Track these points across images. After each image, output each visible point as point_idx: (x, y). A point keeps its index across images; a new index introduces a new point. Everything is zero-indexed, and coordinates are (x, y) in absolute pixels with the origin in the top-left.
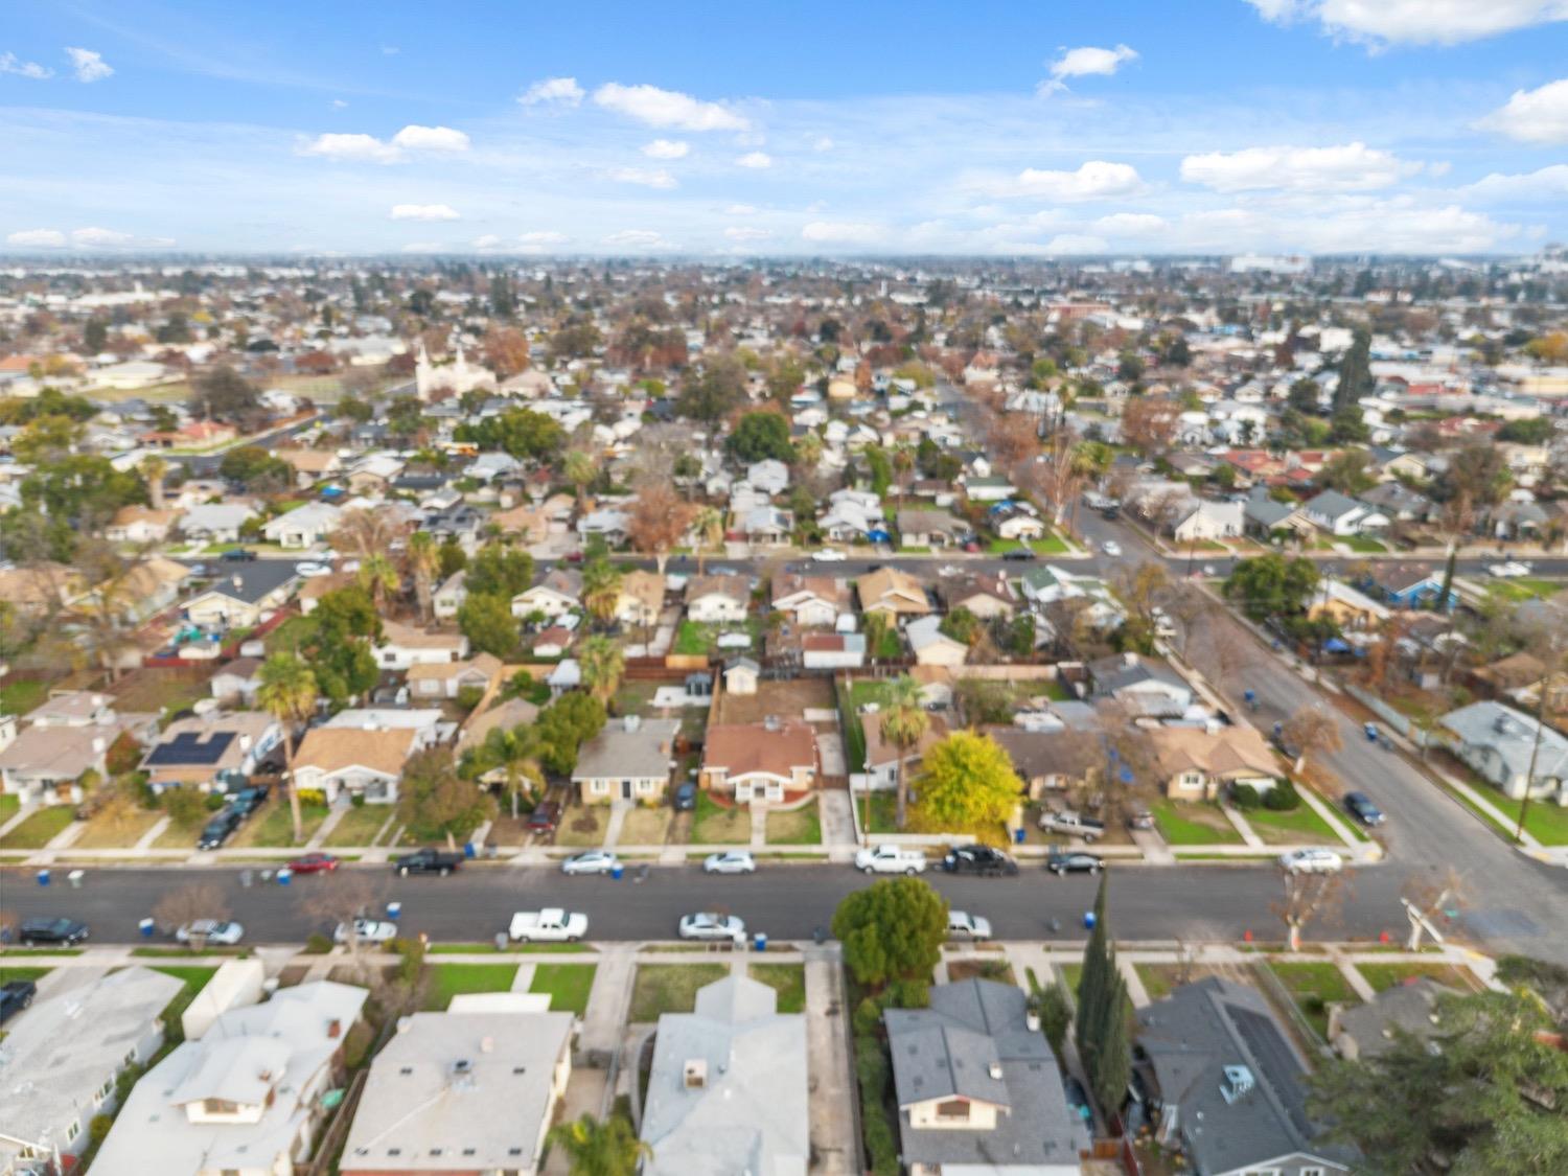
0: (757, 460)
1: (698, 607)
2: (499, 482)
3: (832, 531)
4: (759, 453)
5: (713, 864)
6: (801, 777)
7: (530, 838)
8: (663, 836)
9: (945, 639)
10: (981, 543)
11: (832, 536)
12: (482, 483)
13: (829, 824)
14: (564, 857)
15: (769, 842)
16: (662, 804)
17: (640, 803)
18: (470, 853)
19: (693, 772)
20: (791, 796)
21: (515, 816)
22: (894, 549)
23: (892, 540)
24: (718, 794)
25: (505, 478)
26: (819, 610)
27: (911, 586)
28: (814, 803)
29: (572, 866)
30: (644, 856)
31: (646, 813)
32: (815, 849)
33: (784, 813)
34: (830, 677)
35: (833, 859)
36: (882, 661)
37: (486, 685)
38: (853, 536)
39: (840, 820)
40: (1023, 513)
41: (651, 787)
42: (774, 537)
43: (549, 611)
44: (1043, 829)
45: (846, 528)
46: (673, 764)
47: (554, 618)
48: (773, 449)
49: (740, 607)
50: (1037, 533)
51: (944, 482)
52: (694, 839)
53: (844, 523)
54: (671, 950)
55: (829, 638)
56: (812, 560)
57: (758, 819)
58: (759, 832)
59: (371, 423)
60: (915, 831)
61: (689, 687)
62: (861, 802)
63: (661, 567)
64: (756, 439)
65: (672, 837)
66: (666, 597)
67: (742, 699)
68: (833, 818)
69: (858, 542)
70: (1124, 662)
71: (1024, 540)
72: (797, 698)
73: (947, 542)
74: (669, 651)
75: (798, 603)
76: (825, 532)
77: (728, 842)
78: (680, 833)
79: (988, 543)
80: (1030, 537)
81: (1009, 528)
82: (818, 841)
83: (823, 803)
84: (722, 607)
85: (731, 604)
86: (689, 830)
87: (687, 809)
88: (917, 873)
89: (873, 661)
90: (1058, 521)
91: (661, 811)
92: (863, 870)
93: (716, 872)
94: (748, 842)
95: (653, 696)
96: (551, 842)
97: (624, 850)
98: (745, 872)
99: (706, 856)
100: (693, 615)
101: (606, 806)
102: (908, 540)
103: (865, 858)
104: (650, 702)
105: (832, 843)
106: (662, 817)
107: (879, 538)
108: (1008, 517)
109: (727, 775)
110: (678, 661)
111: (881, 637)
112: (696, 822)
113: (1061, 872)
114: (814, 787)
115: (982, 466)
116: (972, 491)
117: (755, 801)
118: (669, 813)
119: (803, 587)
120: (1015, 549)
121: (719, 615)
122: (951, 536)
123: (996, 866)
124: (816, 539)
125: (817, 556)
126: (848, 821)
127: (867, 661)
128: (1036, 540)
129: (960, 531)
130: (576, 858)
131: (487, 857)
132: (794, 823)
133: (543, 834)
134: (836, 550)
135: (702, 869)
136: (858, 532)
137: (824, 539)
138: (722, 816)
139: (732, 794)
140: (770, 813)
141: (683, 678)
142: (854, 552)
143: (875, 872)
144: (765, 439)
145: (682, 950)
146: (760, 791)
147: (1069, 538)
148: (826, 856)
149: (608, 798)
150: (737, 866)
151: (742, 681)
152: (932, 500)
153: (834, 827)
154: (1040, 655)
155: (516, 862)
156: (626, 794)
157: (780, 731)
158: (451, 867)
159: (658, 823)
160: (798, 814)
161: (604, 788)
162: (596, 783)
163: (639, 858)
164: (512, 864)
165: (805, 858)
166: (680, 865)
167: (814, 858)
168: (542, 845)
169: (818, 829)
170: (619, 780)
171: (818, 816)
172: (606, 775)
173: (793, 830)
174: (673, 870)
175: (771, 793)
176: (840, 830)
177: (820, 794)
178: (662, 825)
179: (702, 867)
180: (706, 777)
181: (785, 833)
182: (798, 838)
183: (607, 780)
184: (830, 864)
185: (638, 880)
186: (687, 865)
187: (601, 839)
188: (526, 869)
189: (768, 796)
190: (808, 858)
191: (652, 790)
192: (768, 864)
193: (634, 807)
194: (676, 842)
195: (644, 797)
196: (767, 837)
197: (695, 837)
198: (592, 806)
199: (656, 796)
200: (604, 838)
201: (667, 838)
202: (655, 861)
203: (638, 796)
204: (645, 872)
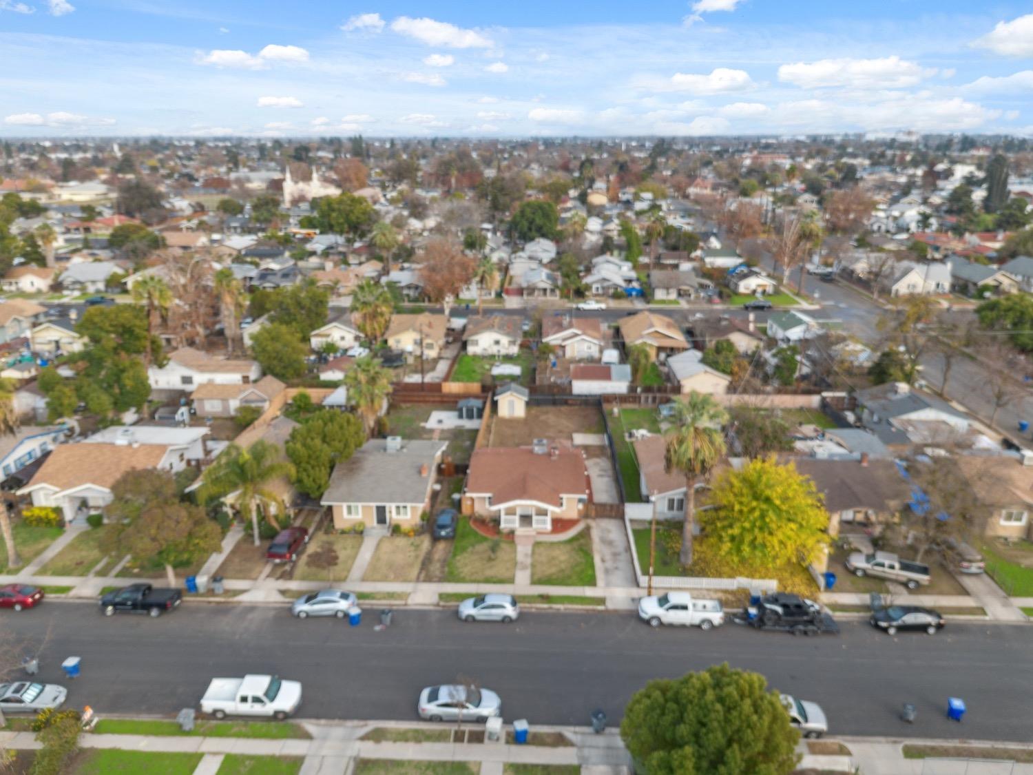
0: (532, 239)
1: (476, 343)
2: (326, 254)
3: (594, 286)
4: (534, 233)
5: (467, 609)
6: (570, 506)
7: (268, 569)
8: (415, 572)
10: (723, 296)
11: (594, 291)
12: (313, 253)
13: (603, 561)
14: (298, 595)
15: (535, 581)
16: (418, 532)
17: (396, 530)
18: (192, 588)
19: (456, 496)
20: (560, 524)
21: (257, 542)
22: (648, 302)
23: (645, 294)
24: (481, 521)
25: (331, 251)
26: (585, 346)
27: (669, 326)
28: (586, 533)
29: (303, 607)
30: (391, 595)
31: (401, 542)
32: (589, 592)
33: (552, 544)
34: (597, 403)
35: (610, 605)
36: (648, 389)
37: (266, 405)
38: (611, 291)
39: (615, 555)
40: (756, 274)
41: (408, 514)
42: (545, 290)
43: (342, 344)
44: (853, 572)
45: (606, 284)
46: (438, 487)
47: (346, 350)
48: (545, 230)
49: (513, 343)
50: (770, 290)
51: (685, 253)
52: (450, 576)
53: (605, 280)
54: (404, 737)
55: (597, 370)
56: (578, 309)
57: (523, 551)
58: (524, 568)
59: (240, 216)
60: (702, 573)
61: (460, 410)
62: (637, 535)
63: (447, 312)
64: (531, 222)
65: (426, 575)
66: (447, 335)
67: (511, 422)
68: (607, 552)
69: (616, 296)
70: (895, 391)
71: (758, 295)
72: (565, 423)
73: (693, 297)
74: (447, 378)
75: (565, 339)
76: (588, 287)
77: (488, 581)
78: (435, 568)
79: (729, 296)
80: (764, 292)
81: (746, 285)
82: (592, 582)
83: (595, 534)
84: (497, 342)
85: (505, 340)
86: (445, 562)
87: (445, 538)
88: (713, 627)
89: (639, 390)
90: (785, 281)
91: (417, 540)
92: (648, 622)
93: (471, 620)
94: (511, 580)
95: (426, 420)
96: (288, 576)
97: (367, 588)
98: (506, 620)
99: (463, 597)
100: (471, 350)
101: (358, 532)
102: (660, 294)
103: (650, 608)
104: (422, 424)
105: (608, 585)
106: (417, 547)
107: (634, 293)
108: (745, 276)
109: (492, 501)
110: (452, 387)
111: (645, 370)
112: (453, 553)
113: (892, 631)
114: (585, 515)
115: (715, 243)
116: (708, 260)
117: (520, 531)
118: (426, 542)
119: (570, 326)
120: (751, 302)
121: (494, 350)
122: (697, 291)
123: (811, 622)
124: (580, 293)
125: (582, 306)
126: (624, 557)
127: (632, 389)
128: (770, 295)
129: (702, 286)
130: (311, 597)
131: (211, 592)
132: (563, 557)
133: (284, 564)
134: (598, 302)
136: (616, 287)
137: (588, 293)
138: (483, 547)
139: (496, 521)
140: (537, 544)
141: (456, 402)
142: (613, 304)
143: (661, 624)
144: (539, 221)
145: (417, 737)
146: (526, 519)
147: (798, 295)
148: (602, 601)
149: (361, 524)
150: (497, 614)
151: (511, 404)
152: (676, 266)
153: (609, 564)
154: (803, 385)
155: (244, 598)
156: (381, 519)
157: (550, 455)
158: (163, 607)
159: (413, 554)
160: (568, 547)
161: (357, 513)
162: (349, 508)
163: (384, 598)
164: (240, 602)
165: (577, 603)
166: (431, 608)
167: (589, 604)
168: (278, 579)
169: (592, 566)
170: (374, 505)
171: (591, 550)
172: (359, 500)
173: (563, 566)
174: (421, 615)
175: (538, 522)
176: (617, 568)
177: (592, 523)
178: (417, 557)
179: (456, 613)
180: (469, 503)
181: (553, 570)
182: (569, 577)
183: (360, 505)
184: (607, 611)
185: (377, 628)
186: (440, 608)
187: (345, 573)
188: (252, 608)
189: (535, 525)
190: (582, 604)
191: (409, 516)
192: (533, 610)
193: (389, 534)
194: (429, 579)
195: (400, 523)
196: (533, 575)
197: (451, 573)
198: (343, 532)
199: (413, 523)
200: (349, 571)
201: (420, 573)
202: (403, 602)
203: (393, 523)
204: (387, 619)
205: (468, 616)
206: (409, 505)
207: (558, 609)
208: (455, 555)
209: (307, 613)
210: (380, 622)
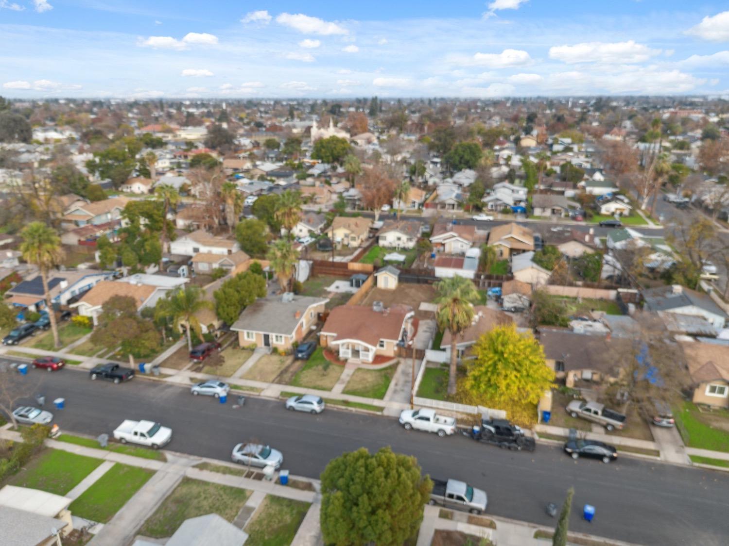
0: (462, 170)
1: (386, 239)
3: (490, 204)
4: (464, 166)
5: (291, 403)
6: (390, 347)
7: (190, 365)
8: (274, 377)
9: (535, 265)
10: (585, 216)
11: (489, 207)
13: (396, 385)
14: (197, 381)
15: (345, 392)
16: (288, 353)
17: (275, 351)
18: (141, 370)
19: (318, 334)
20: (379, 359)
21: (190, 349)
22: (526, 217)
23: (527, 212)
26: (459, 245)
27: (524, 234)
28: (394, 366)
29: (196, 388)
30: (252, 389)
31: (275, 358)
32: (376, 402)
33: (368, 370)
35: (386, 413)
36: (488, 277)
38: (502, 208)
39: (405, 382)
40: (619, 200)
42: (452, 206)
44: (569, 413)
45: (499, 203)
48: (470, 164)
49: (410, 240)
50: (626, 213)
51: (573, 183)
52: (293, 382)
53: (498, 200)
54: (217, 470)
55: (458, 260)
56: (472, 219)
57: (347, 373)
58: (342, 383)
59: (276, 150)
60: (460, 401)
61: (352, 282)
62: (428, 371)
63: (377, 217)
64: (462, 158)
65: (280, 380)
67: (385, 292)
68: (402, 379)
69: (504, 212)
70: (671, 291)
71: (615, 216)
72: (420, 295)
73: (562, 215)
75: (446, 239)
76: (485, 204)
77: (315, 387)
78: (287, 376)
79: (591, 216)
80: (621, 215)
81: (608, 208)
82: (381, 397)
83: (400, 368)
84: (399, 239)
86: (294, 374)
87: (302, 359)
88: (446, 435)
89: (482, 277)
90: (643, 207)
91: (285, 358)
92: (403, 426)
93: (292, 409)
95: (329, 286)
96: (199, 370)
97: (240, 382)
98: (313, 412)
99: (291, 395)
100: (382, 243)
101: (252, 350)
102: (537, 212)
103: (407, 417)
104: (326, 288)
105: (391, 400)
106: (283, 362)
107: (519, 210)
108: (609, 201)
109: (335, 339)
110: (355, 266)
112: (302, 369)
113: (574, 455)
114: (399, 355)
115: (598, 177)
116: (589, 189)
117: (352, 360)
118: (289, 360)
120: (607, 221)
121: (395, 244)
122: (566, 211)
124: (479, 209)
125: (476, 217)
127: (477, 276)
128: (624, 216)
129: (573, 208)
130: (203, 383)
131: (150, 373)
132: (370, 378)
133: (200, 363)
134: (487, 215)
135: (284, 404)
136: (506, 205)
137: (484, 209)
138: (322, 367)
139: (337, 352)
140: (359, 369)
141: (352, 276)
142: (500, 217)
143: (412, 429)
144: (467, 157)
145: (226, 471)
146: (357, 353)
147: (649, 217)
148: (381, 409)
150: (307, 407)
151: (386, 280)
152: (562, 193)
153: (399, 387)
154: (607, 283)
155: (169, 380)
156: (267, 343)
157: (382, 313)
158: (121, 378)
159: (278, 366)
160: (378, 374)
161: (252, 337)
162: (248, 333)
163: (248, 390)
164: (166, 382)
165: (364, 408)
166: (273, 399)
167: (371, 410)
168: (193, 371)
169: (387, 387)
170: (262, 333)
171: (392, 377)
172: (253, 329)
173: (368, 385)
174: (265, 402)
175: (363, 355)
176: (402, 390)
177: (402, 360)
178: (279, 368)
179: (285, 404)
180: (325, 339)
181: (360, 386)
182: (368, 392)
183: (254, 332)
184: (382, 416)
185: (235, 407)
186: (278, 400)
187: (232, 373)
188: (171, 386)
189: (361, 357)
190: (367, 409)
191: (283, 343)
192: (335, 409)
193: (269, 353)
194: (280, 383)
195: (278, 347)
196: (346, 387)
197: (295, 380)
198: (243, 349)
199: (286, 347)
200: (235, 372)
201: (276, 378)
202: (257, 394)
203: (274, 346)
204: (242, 401)
205: (291, 407)
206: (283, 336)
207: (351, 411)
208: (303, 370)
209: (198, 392)
210: (237, 403)
